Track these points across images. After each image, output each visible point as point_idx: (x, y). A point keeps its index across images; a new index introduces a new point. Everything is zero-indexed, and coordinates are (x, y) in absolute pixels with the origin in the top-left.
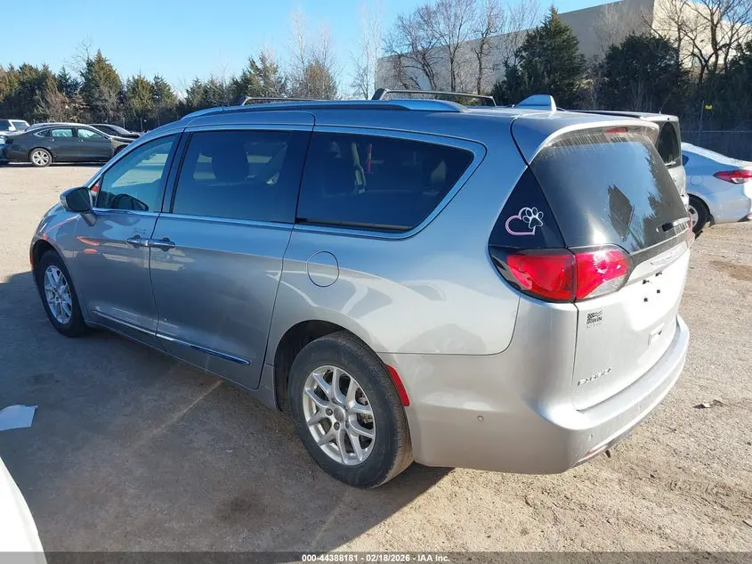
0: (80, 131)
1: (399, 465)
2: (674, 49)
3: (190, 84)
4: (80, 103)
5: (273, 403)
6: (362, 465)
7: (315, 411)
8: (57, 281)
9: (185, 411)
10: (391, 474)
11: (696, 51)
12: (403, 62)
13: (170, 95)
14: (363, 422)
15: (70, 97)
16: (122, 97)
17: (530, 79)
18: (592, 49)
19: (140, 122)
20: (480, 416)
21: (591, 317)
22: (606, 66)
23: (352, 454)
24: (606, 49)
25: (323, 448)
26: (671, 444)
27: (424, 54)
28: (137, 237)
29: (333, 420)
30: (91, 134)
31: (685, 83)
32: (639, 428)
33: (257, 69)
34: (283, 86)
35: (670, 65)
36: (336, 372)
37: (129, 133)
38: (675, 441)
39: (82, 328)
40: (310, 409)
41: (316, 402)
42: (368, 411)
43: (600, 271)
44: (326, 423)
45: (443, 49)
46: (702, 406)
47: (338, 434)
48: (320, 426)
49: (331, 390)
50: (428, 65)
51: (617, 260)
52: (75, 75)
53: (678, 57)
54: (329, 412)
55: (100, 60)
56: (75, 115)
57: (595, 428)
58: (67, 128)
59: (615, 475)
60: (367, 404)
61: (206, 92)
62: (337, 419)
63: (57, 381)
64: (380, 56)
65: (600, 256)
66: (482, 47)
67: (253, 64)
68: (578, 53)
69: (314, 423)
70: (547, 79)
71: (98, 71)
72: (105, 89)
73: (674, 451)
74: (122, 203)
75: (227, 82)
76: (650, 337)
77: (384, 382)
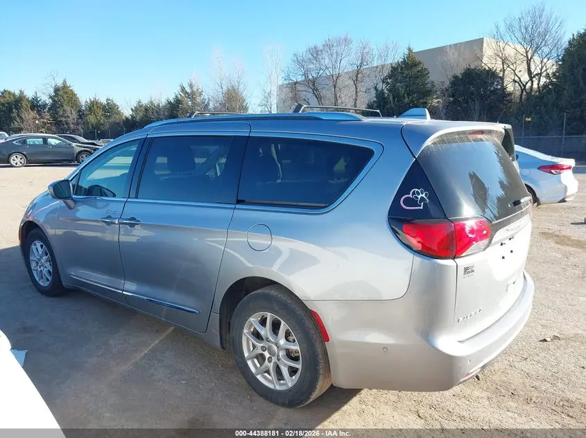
0: (49, 140)
1: (321, 387)
2: (500, 78)
3: (134, 104)
4: (48, 119)
5: (218, 343)
6: (290, 390)
7: (252, 349)
8: (40, 253)
9: (146, 352)
10: (314, 396)
11: (516, 79)
12: (298, 88)
13: (119, 113)
14: (290, 356)
15: (40, 115)
16: (81, 115)
17: (394, 100)
18: (439, 77)
19: (95, 133)
20: (385, 348)
21: (466, 270)
22: (450, 89)
23: (282, 382)
24: (450, 77)
25: (259, 377)
26: (525, 369)
27: (314, 82)
28: (109, 217)
29: (267, 355)
30: (58, 142)
31: (509, 103)
32: (499, 358)
33: (186, 93)
34: (207, 105)
35: (497, 89)
36: (269, 316)
37: (87, 141)
38: (527, 367)
39: (60, 289)
40: (248, 346)
41: (252, 340)
42: (295, 347)
43: (470, 236)
44: (261, 358)
45: (328, 77)
46: (545, 340)
47: (271, 366)
48: (256, 361)
49: (265, 332)
50: (317, 90)
51: (483, 227)
52: (45, 98)
53: (503, 83)
54: (263, 349)
55: (65, 87)
56: (44, 128)
57: (472, 355)
58: (38, 137)
59: (485, 394)
60: (294, 341)
61: (146, 110)
62: (270, 354)
63: (41, 331)
64: (280, 83)
65: (470, 225)
66: (357, 76)
67: (183, 89)
68: (429, 80)
69: (251, 358)
70: (407, 99)
71: (63, 95)
72: (67, 108)
73: (528, 374)
74: (95, 191)
75: (163, 102)
76: (507, 286)
77: (309, 324)
